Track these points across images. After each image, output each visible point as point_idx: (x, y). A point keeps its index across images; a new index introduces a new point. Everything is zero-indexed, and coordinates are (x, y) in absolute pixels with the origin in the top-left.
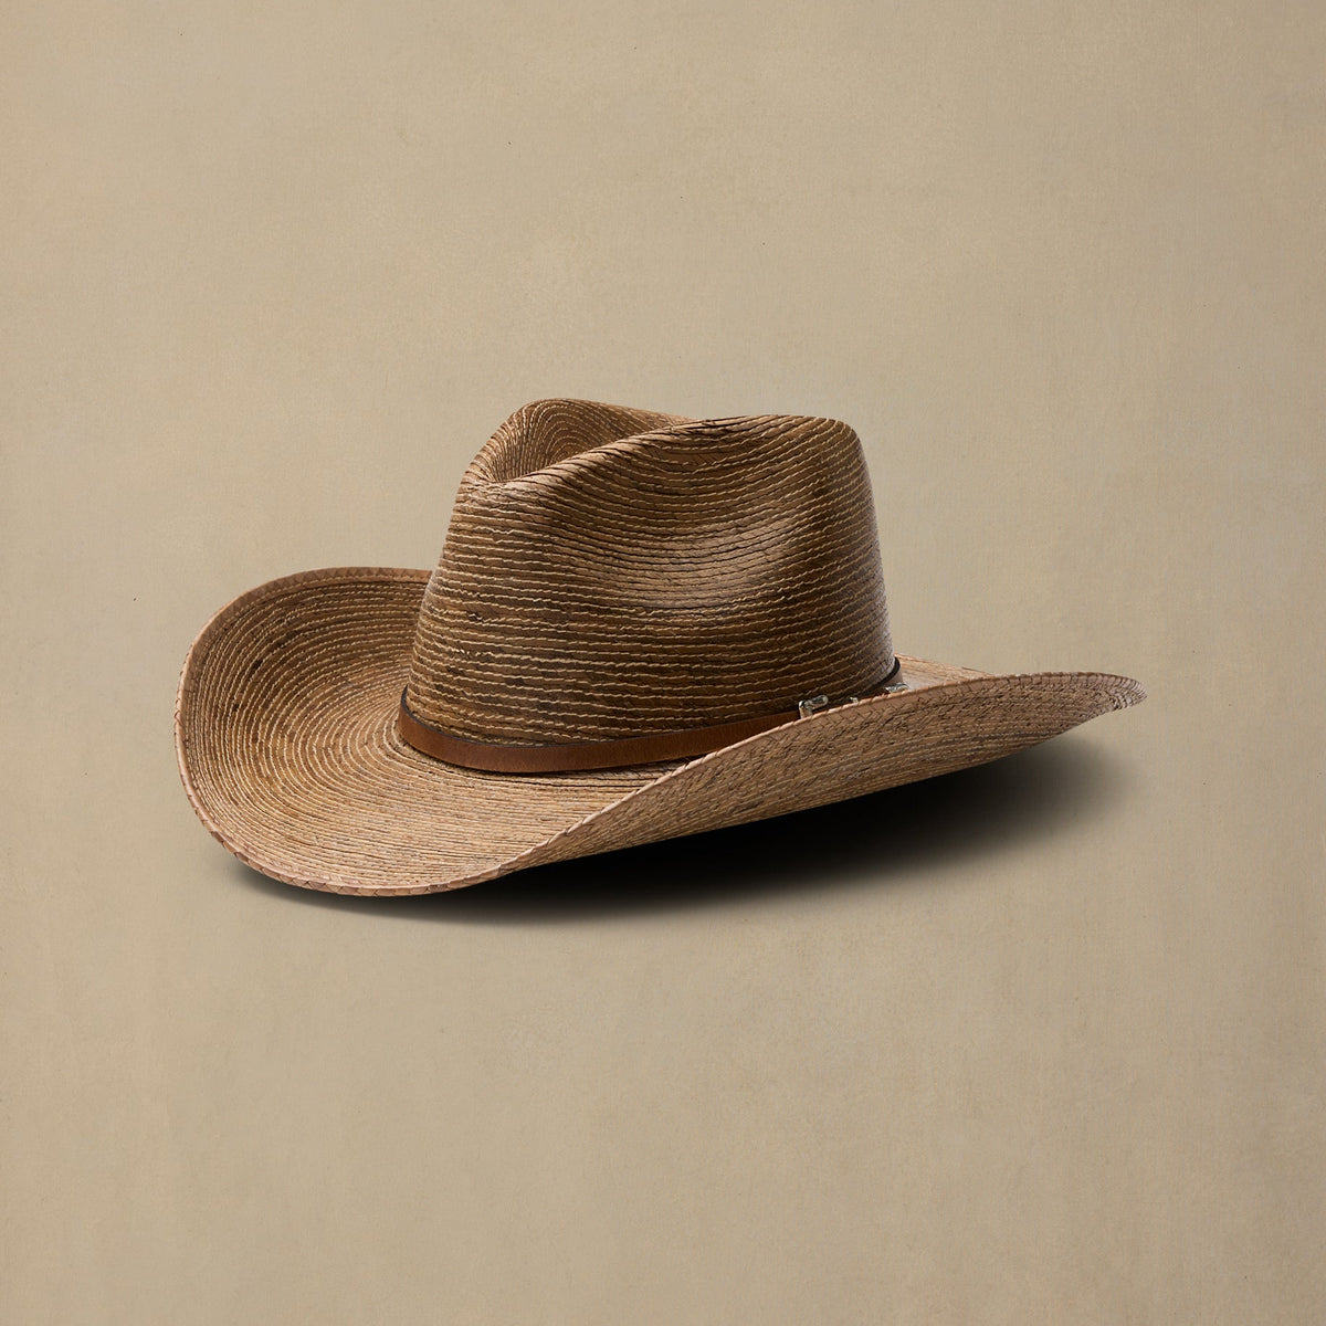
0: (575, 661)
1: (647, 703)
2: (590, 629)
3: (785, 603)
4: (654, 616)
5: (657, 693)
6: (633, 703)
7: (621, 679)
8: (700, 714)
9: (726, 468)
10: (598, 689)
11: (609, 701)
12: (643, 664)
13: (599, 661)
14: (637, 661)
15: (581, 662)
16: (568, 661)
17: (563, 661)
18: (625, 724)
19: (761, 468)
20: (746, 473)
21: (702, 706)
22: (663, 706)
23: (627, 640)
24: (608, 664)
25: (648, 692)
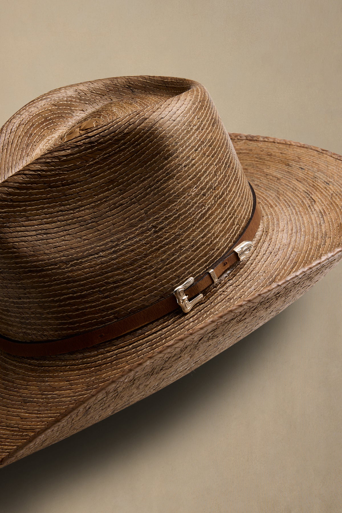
0: (31, 300)
1: (77, 316)
2: (34, 282)
3: (155, 232)
4: (72, 266)
5: (83, 309)
6: (70, 317)
7: (60, 306)
8: (111, 314)
9: (106, 158)
10: (48, 313)
11: (57, 318)
12: (71, 295)
13: (45, 298)
14: (66, 295)
15: (35, 300)
16: (28, 300)
17: (25, 300)
18: (69, 329)
19: (128, 151)
20: (120, 157)
21: (112, 309)
22: (89, 315)
23: (58, 284)
24: (50, 299)
25: (77, 310)
